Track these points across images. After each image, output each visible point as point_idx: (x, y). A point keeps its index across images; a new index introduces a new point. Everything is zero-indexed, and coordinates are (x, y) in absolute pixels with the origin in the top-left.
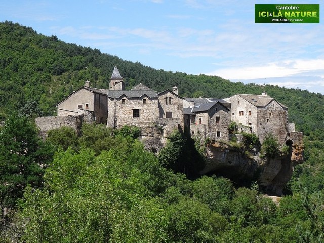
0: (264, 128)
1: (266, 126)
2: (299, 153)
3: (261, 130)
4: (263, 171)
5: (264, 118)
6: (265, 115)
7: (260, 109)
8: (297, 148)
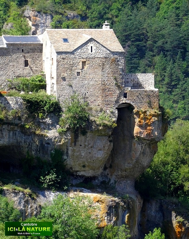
0: (71, 86)
1: (74, 82)
2: (147, 125)
3: (63, 89)
4: (67, 153)
5: (71, 70)
6: (72, 65)
7: (64, 56)
8: (142, 116)
